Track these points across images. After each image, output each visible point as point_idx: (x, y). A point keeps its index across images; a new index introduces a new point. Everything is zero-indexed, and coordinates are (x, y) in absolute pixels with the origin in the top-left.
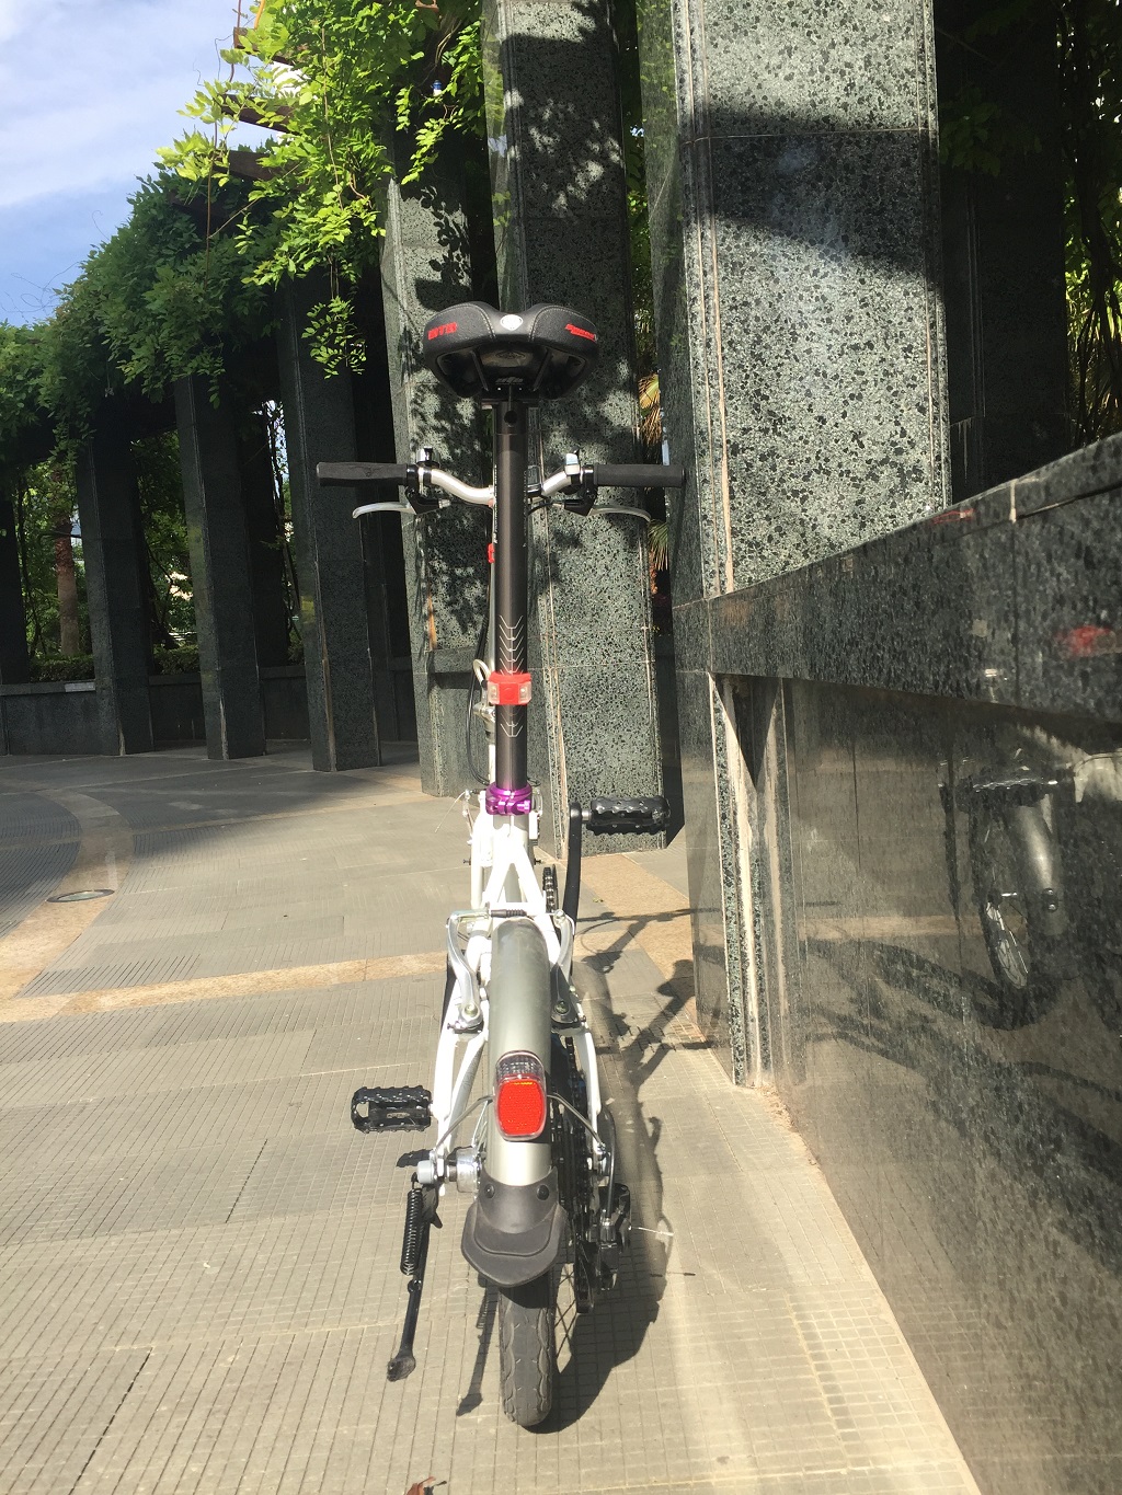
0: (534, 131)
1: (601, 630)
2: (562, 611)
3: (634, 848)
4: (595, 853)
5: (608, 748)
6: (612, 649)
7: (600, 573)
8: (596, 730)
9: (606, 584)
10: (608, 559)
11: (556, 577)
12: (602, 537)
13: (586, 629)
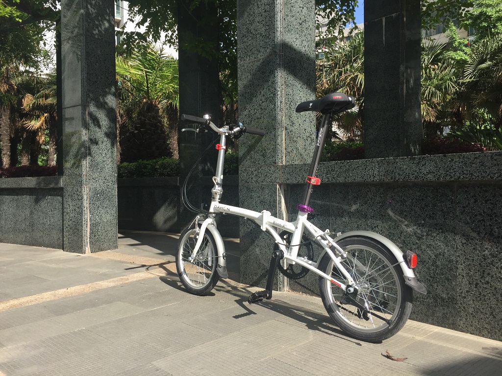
0: (89, 6)
1: (103, 175)
2: (91, 166)
3: (109, 249)
4: (97, 251)
5: (103, 215)
6: (106, 181)
7: (103, 156)
8: (100, 209)
9: (105, 159)
10: (106, 151)
11: (90, 154)
12: (105, 143)
13: (98, 174)
